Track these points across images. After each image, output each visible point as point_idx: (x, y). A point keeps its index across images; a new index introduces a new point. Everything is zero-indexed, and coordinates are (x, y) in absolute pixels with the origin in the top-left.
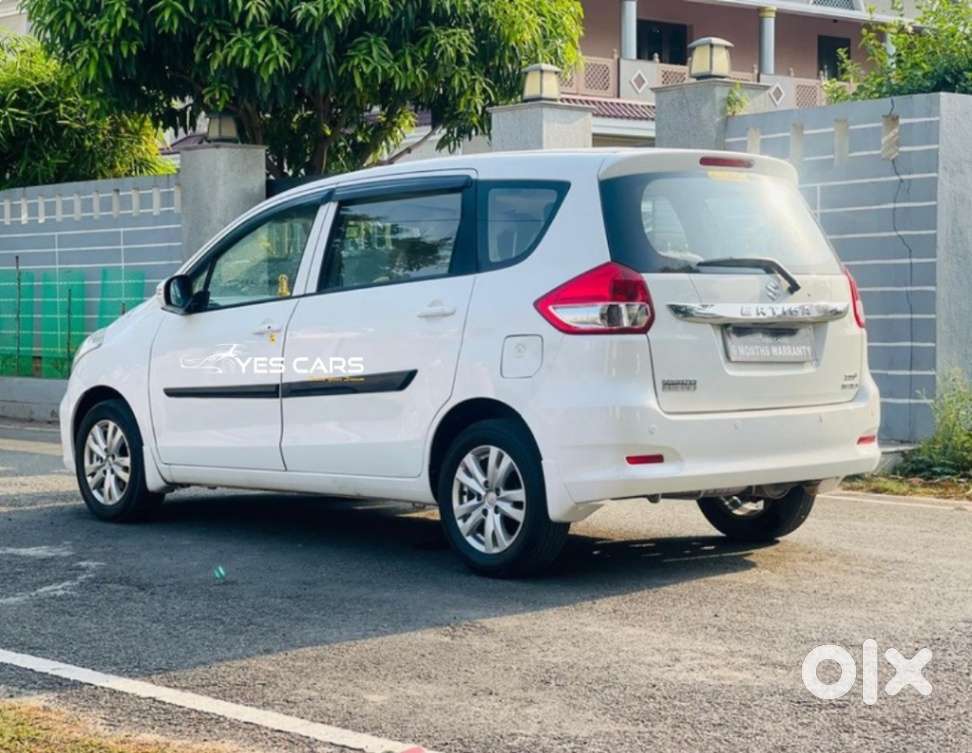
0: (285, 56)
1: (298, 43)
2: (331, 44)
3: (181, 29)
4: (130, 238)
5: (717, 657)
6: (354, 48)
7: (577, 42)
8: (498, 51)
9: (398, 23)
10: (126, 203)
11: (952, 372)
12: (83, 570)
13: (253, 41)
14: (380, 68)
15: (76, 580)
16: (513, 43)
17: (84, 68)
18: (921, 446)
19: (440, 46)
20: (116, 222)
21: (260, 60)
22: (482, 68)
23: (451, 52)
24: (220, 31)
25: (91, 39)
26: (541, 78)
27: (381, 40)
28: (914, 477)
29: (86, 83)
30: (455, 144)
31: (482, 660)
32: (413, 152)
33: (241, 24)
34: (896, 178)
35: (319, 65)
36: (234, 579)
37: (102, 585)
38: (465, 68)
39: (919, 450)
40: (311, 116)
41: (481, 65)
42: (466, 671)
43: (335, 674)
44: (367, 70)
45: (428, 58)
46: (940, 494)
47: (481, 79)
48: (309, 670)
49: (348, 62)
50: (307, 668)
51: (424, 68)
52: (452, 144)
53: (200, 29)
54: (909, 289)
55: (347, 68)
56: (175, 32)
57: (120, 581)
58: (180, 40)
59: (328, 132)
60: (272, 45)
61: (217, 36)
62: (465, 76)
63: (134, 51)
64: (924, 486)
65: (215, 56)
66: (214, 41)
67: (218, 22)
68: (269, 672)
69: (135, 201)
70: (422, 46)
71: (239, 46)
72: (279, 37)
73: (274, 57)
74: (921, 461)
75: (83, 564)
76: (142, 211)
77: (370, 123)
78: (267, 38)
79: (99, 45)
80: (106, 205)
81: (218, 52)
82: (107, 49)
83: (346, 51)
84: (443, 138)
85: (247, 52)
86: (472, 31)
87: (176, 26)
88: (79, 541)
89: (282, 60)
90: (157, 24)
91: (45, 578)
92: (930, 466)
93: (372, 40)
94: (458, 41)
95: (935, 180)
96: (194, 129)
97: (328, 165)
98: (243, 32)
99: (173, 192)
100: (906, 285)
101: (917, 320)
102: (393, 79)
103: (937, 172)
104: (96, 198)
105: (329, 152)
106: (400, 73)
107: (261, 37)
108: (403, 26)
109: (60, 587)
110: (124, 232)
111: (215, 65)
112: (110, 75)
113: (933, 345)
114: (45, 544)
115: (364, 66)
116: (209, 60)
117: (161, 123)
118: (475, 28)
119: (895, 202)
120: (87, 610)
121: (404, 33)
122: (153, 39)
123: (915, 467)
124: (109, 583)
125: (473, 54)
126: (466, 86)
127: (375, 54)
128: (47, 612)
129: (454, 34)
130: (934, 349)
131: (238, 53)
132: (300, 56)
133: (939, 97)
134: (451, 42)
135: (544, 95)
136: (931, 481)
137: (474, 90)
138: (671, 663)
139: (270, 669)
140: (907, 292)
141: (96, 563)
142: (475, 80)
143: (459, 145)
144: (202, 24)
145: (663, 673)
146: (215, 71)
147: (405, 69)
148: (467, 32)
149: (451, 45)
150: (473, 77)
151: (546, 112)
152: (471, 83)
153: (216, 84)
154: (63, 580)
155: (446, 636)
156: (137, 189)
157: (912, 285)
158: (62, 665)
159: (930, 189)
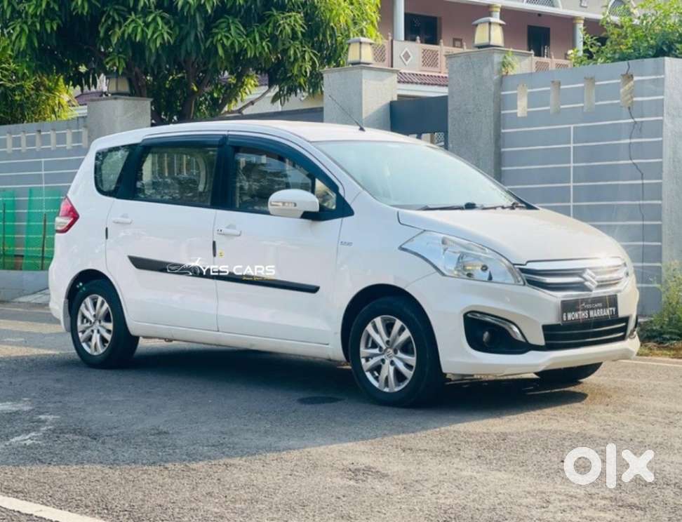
0: (168, 33)
1: (176, 23)
2: (201, 24)
3: (90, 11)
4: (49, 166)
5: (580, 500)
6: (216, 27)
7: (376, 25)
8: (321, 30)
9: (249, 9)
10: (46, 140)
11: (673, 263)
12: (44, 422)
13: (144, 22)
14: (236, 42)
15: (39, 431)
16: (332, 24)
17: (17, 40)
18: (652, 319)
19: (280, 25)
20: (39, 155)
21: (149, 37)
22: (309, 42)
23: (288, 29)
24: (119, 15)
25: (22, 19)
26: (360, 48)
27: (237, 21)
28: (649, 342)
29: (19, 52)
30: (284, 99)
31: (388, 501)
32: (255, 104)
33: (135, 9)
34: (631, 120)
35: (192, 38)
36: (165, 430)
37: (61, 435)
38: (297, 42)
39: (651, 322)
40: (183, 78)
41: (309, 40)
42: (379, 512)
43: (271, 516)
44: (227, 43)
45: (271, 33)
46: (674, 355)
47: (309, 50)
48: (248, 512)
49: (213, 37)
50: (246, 509)
51: (268, 41)
52: (282, 98)
53: (104, 12)
54: (641, 202)
55: (212, 42)
56: (85, 14)
57: (75, 432)
58: (89, 19)
59: (195, 89)
60: (158, 24)
61: (117, 18)
62: (298, 48)
63: (55, 28)
64: (659, 348)
65: (115, 32)
66: (114, 22)
67: (117, 7)
68: (216, 513)
69: (53, 140)
70: (267, 26)
71: (133, 25)
72: (163, 18)
73: (159, 33)
74: (654, 331)
75: (42, 417)
76: (57, 146)
77: (223, 84)
78: (154, 19)
79: (29, 23)
80: (31, 142)
81: (117, 30)
82: (36, 26)
83: (211, 29)
84: (276, 95)
85: (139, 30)
86: (302, 15)
87: (86, 9)
88: (34, 397)
89: (166, 36)
90: (72, 9)
91: (14, 430)
92: (661, 334)
93: (231, 21)
94: (294, 21)
95: (662, 121)
96: (96, 87)
97: (195, 113)
98: (136, 14)
99: (81, 132)
100: (639, 200)
101: (646, 225)
102: (246, 50)
103: (663, 116)
104: (23, 136)
105: (196, 104)
106: (251, 45)
107: (150, 19)
108: (253, 11)
109: (27, 437)
110: (45, 161)
111: (114, 40)
112: (36, 45)
113: (659, 244)
114: (9, 400)
115: (225, 40)
116: (110, 36)
117: (71, 83)
118: (304, 13)
119: (630, 138)
120: (53, 457)
121: (254, 16)
122: (68, 19)
123: (649, 335)
124: (65, 433)
125: (303, 31)
126: (299, 55)
127: (233, 31)
128: (22, 459)
129: (290, 17)
130: (661, 247)
131: (133, 31)
132: (177, 33)
133: (664, 60)
134: (289, 22)
135: (363, 60)
136: (662, 345)
137: (304, 58)
138: (545, 505)
139: (216, 510)
140: (640, 205)
141: (52, 417)
142: (305, 51)
143: (288, 100)
144: (105, 9)
145: (542, 513)
146: (115, 44)
147: (255, 43)
148: (299, 15)
149: (288, 25)
150: (304, 49)
151: (364, 72)
152: (302, 53)
153: (116, 54)
154: (28, 431)
155: (350, 479)
156: (54, 130)
157: (643, 200)
158: (43, 507)
159: (657, 129)
